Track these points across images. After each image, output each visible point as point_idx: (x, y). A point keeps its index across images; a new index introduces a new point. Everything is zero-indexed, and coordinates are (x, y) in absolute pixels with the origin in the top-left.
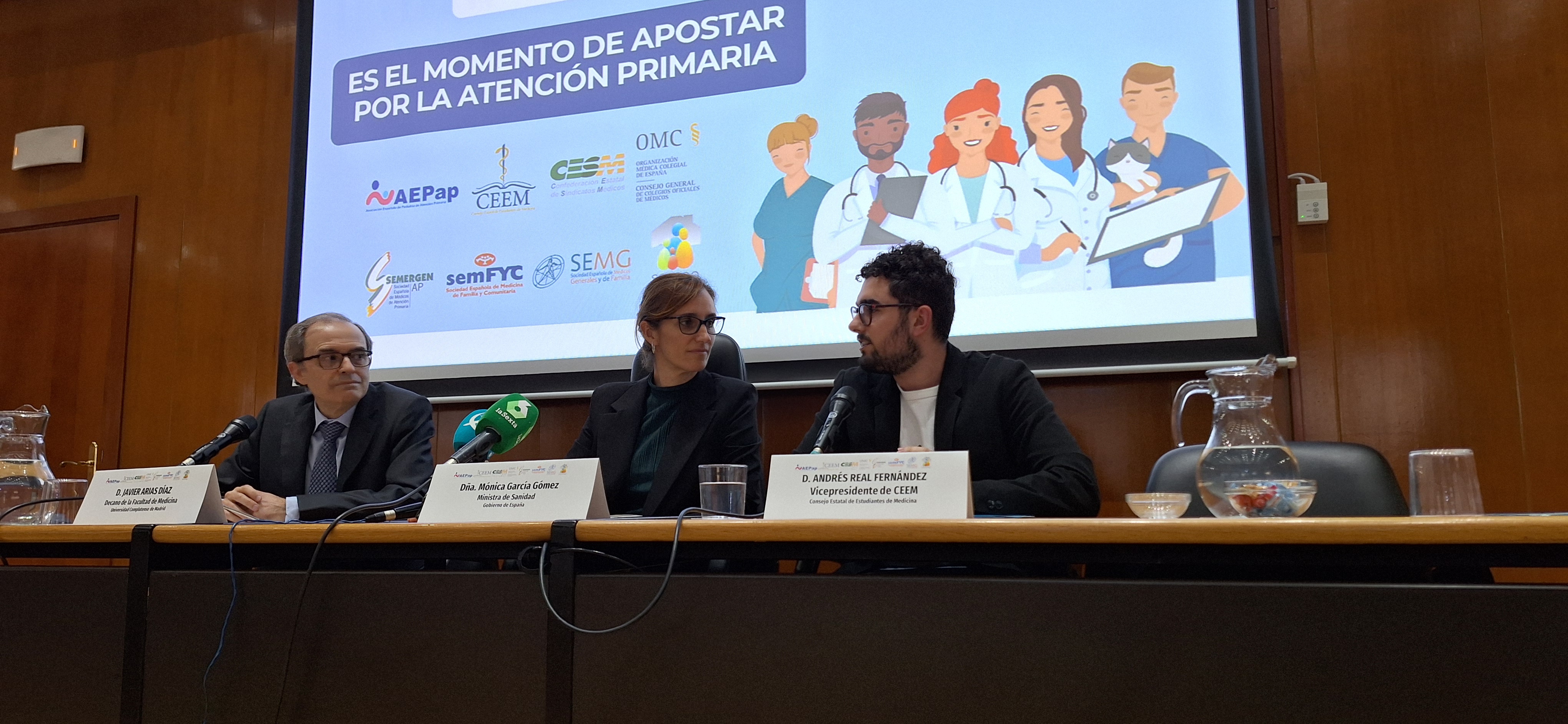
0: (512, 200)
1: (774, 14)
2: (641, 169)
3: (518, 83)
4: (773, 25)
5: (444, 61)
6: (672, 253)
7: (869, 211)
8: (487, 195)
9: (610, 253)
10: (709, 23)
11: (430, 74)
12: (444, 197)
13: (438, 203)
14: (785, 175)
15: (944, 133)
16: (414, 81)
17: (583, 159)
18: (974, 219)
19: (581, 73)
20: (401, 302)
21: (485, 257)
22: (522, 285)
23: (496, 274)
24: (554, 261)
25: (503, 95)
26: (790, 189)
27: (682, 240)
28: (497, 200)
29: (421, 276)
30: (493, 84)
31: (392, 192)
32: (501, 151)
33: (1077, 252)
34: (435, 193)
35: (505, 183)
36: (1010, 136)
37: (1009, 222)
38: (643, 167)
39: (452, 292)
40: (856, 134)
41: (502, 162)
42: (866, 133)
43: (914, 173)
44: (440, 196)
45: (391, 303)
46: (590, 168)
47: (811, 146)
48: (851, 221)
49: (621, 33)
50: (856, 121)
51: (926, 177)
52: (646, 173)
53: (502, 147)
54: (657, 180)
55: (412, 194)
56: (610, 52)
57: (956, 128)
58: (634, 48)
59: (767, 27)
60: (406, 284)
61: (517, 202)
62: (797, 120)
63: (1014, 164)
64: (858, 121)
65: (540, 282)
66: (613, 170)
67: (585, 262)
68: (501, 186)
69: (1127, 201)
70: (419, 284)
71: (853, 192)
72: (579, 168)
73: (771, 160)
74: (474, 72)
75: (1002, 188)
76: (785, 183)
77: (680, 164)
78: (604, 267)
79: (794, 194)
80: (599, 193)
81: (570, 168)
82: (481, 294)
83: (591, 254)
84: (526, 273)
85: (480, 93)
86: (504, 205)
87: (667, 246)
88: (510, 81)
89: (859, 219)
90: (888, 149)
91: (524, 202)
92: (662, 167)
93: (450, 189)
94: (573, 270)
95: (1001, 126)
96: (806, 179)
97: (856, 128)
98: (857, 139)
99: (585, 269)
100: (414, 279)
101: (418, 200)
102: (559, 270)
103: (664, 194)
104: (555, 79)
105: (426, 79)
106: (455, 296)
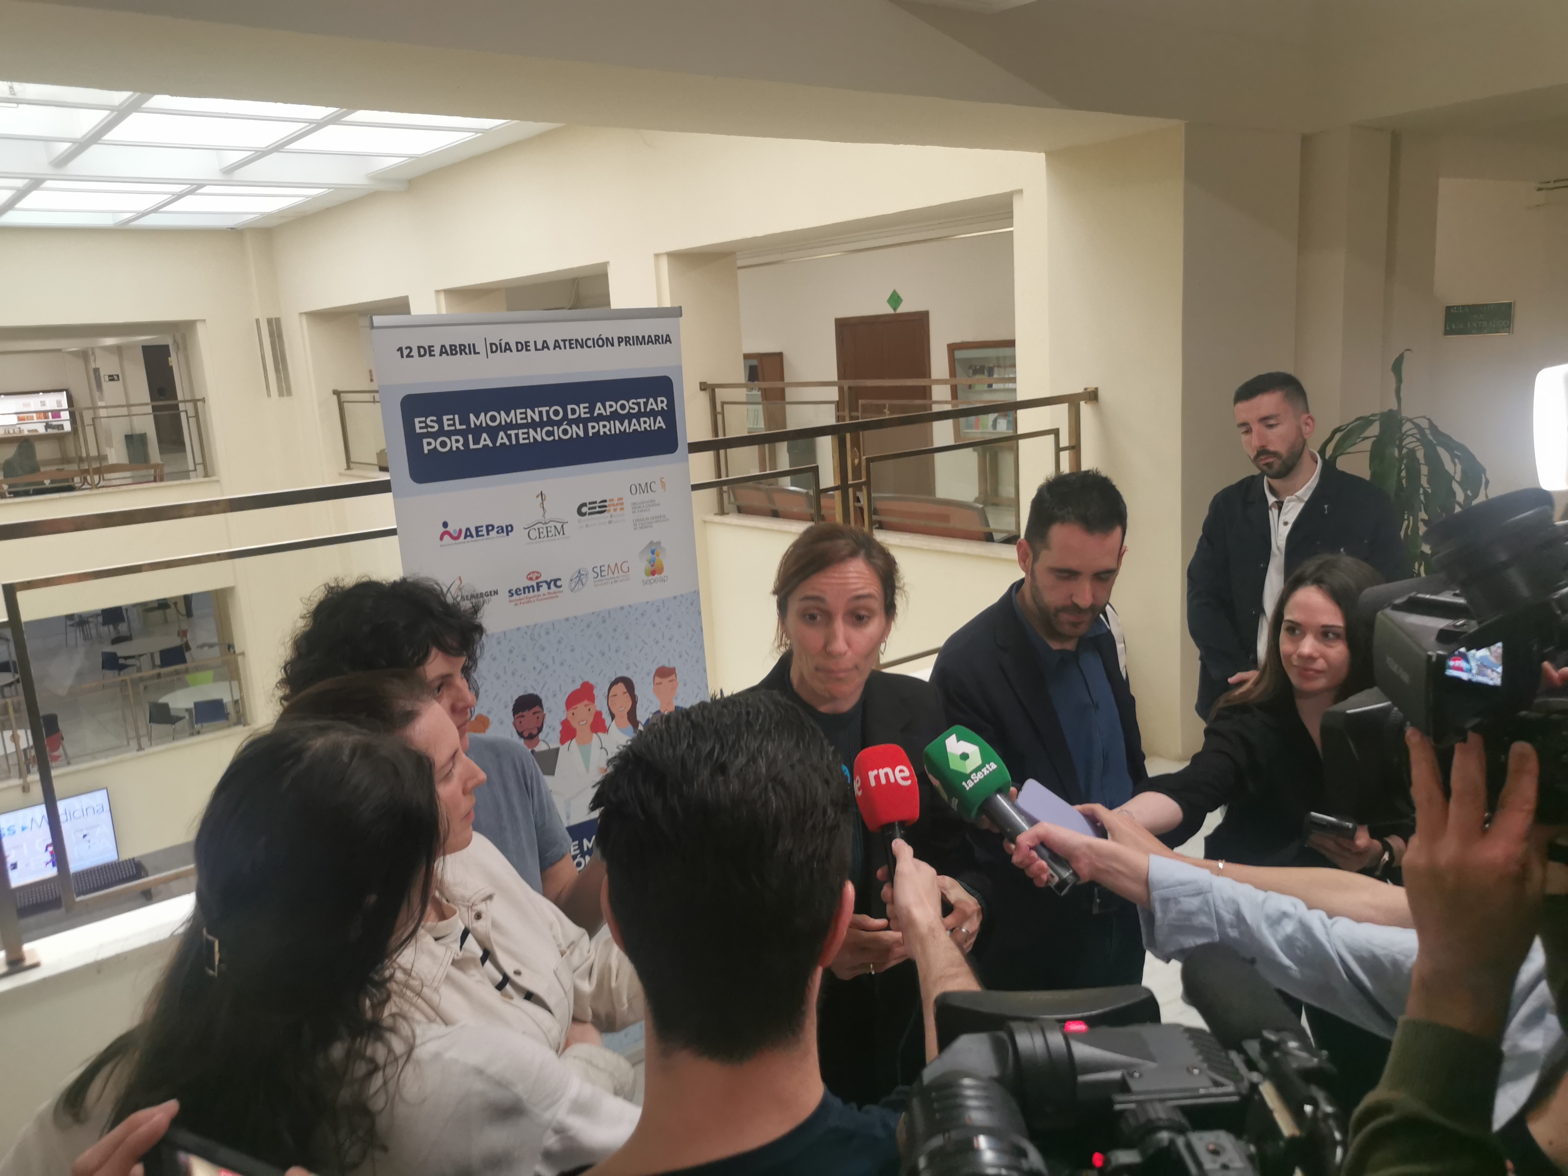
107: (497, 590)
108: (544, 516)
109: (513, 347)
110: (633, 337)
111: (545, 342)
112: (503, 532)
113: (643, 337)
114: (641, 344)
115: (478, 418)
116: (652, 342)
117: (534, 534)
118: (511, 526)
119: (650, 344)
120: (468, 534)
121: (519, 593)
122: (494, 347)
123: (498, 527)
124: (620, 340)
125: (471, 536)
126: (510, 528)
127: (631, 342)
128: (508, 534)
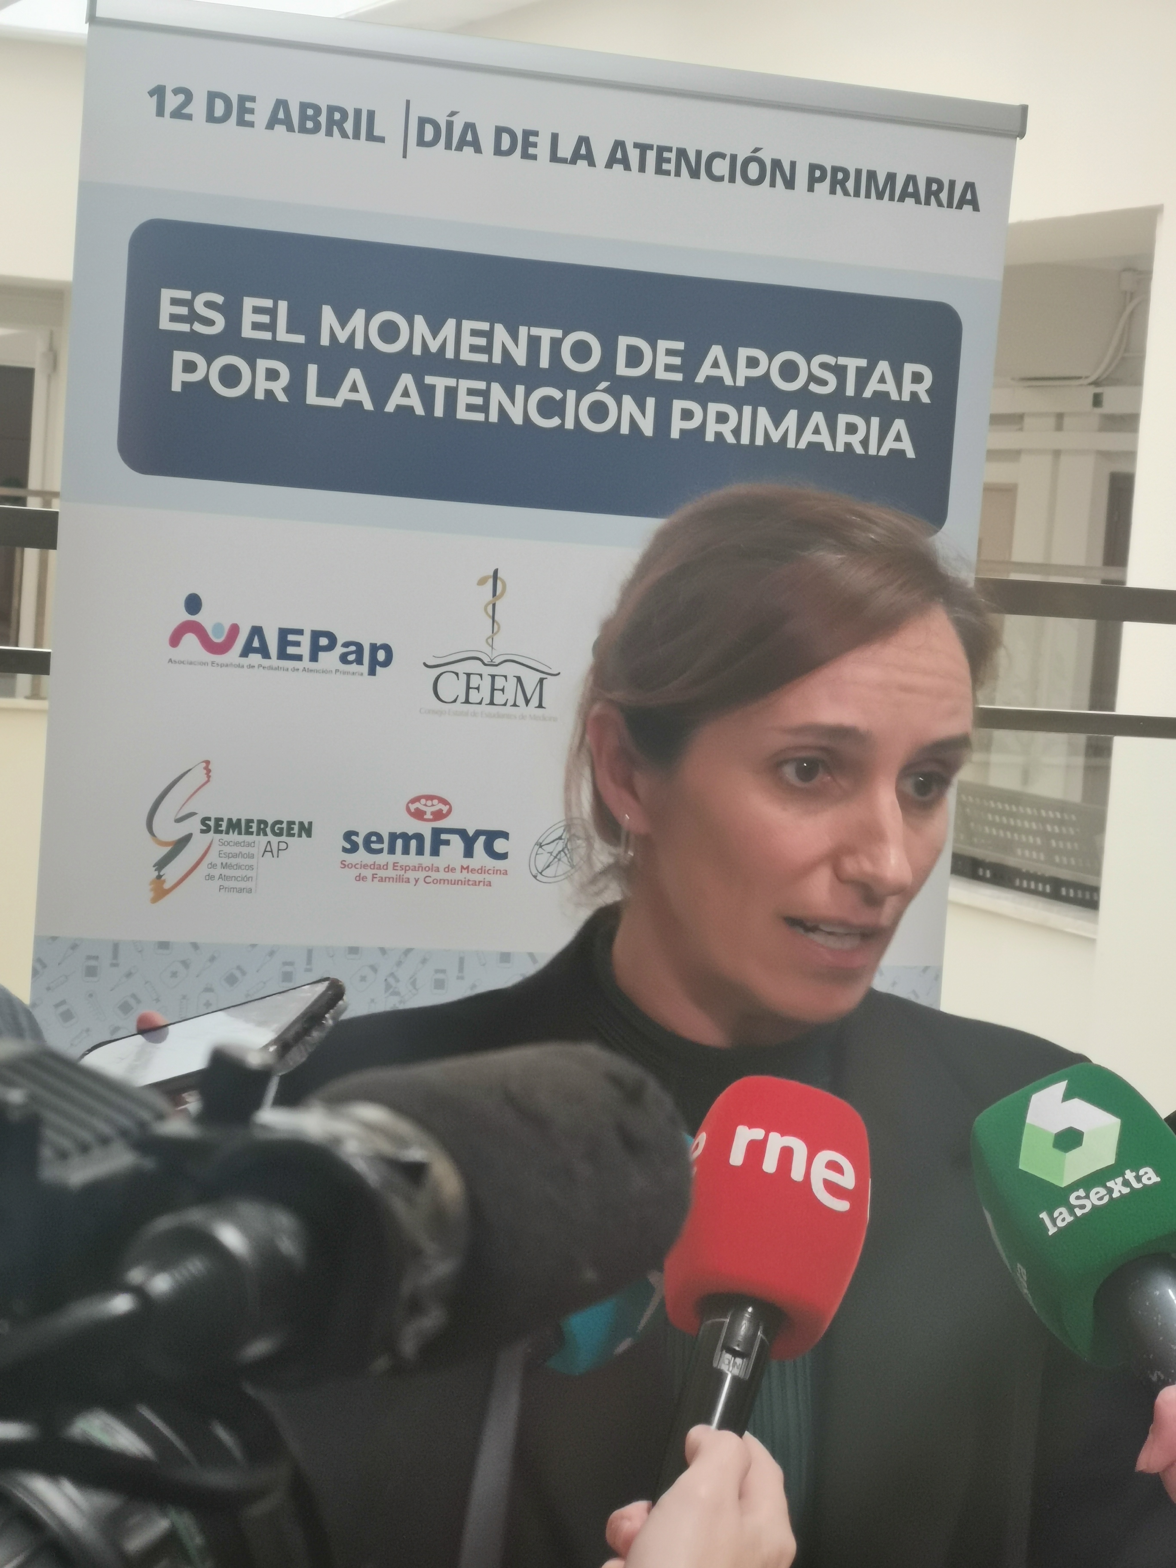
107: (310, 824)
108: (490, 641)
109: (487, 140)
110: (858, 172)
111: (583, 141)
112: (359, 661)
113: (891, 178)
114: (880, 196)
115: (343, 326)
116: (916, 195)
117: (451, 687)
118: (387, 648)
119: (910, 201)
120: (256, 644)
121: (374, 846)
122: (429, 134)
123: (346, 645)
124: (816, 174)
125: (264, 652)
126: (381, 655)
127: (850, 185)
128: (372, 672)
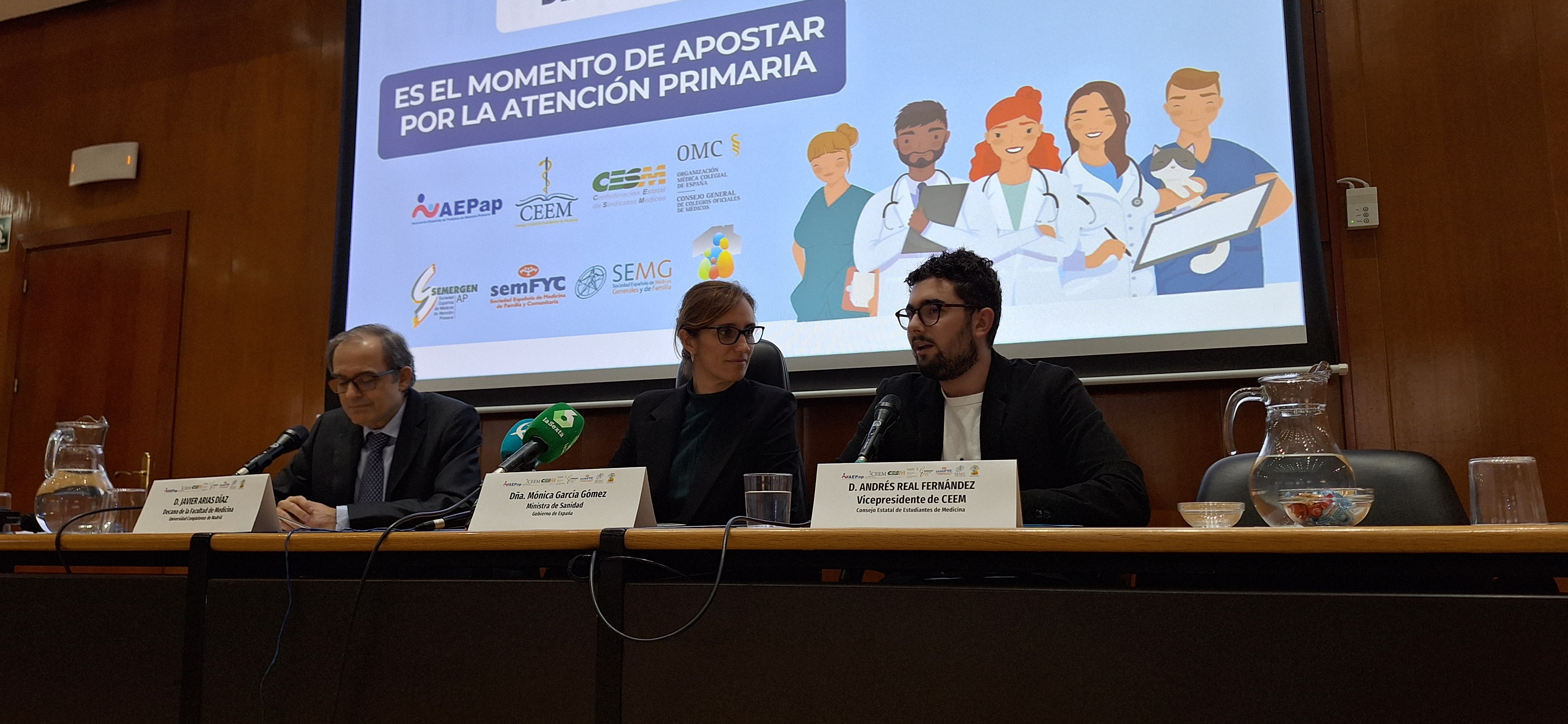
0: (555, 212)
1: (814, 25)
2: (682, 180)
3: (561, 96)
4: (813, 35)
5: (488, 75)
6: (713, 263)
7: (910, 219)
8: (530, 207)
9: (652, 263)
10: (750, 35)
11: (475, 89)
12: (488, 209)
13: (483, 215)
14: (825, 184)
15: (986, 141)
16: (459, 95)
17: (624, 171)
18: (1016, 227)
19: (623, 86)
20: (446, 313)
21: (529, 269)
22: (564, 296)
23: (540, 285)
24: (596, 271)
25: (546, 108)
26: (830, 200)
27: (723, 251)
28: (540, 212)
29: (466, 288)
30: (536, 97)
31: (437, 205)
32: (544, 164)
33: (1122, 259)
34: (479, 206)
35: (548, 195)
36: (1053, 143)
37: (1052, 228)
38: (684, 178)
39: (496, 303)
40: (896, 143)
41: (545, 176)
42: (907, 141)
43: (955, 181)
44: (485, 208)
45: (436, 314)
46: (631, 179)
47: (851, 155)
48: (892, 229)
49: (662, 46)
50: (897, 130)
51: (967, 185)
52: (687, 184)
53: (544, 159)
54: (698, 190)
55: (457, 207)
56: (651, 64)
57: (998, 135)
58: (675, 61)
59: (807, 38)
60: (451, 295)
61: (560, 214)
62: (838, 130)
63: (1057, 171)
64: (899, 129)
65: (583, 292)
66: (654, 181)
67: (627, 272)
68: (544, 198)
69: (1173, 207)
70: (464, 295)
71: (894, 200)
72: (621, 180)
73: (811, 170)
74: (517, 86)
75: (1044, 195)
76: (825, 192)
77: (721, 175)
78: (645, 277)
79: (834, 203)
80: (640, 204)
81: (612, 179)
82: (524, 304)
83: (632, 264)
84: (569, 284)
85: (523, 106)
86: (547, 217)
87: (708, 256)
88: (552, 95)
89: (900, 227)
90: (929, 157)
91: (567, 213)
92: (703, 177)
93: (494, 202)
94: (614, 281)
95: (1043, 133)
96: (846, 188)
97: (897, 137)
98: (898, 149)
99: (627, 280)
100: (459, 291)
101: (463, 213)
102: (601, 281)
103: (705, 205)
104: (597, 92)
105: (471, 93)
106: (500, 307)
